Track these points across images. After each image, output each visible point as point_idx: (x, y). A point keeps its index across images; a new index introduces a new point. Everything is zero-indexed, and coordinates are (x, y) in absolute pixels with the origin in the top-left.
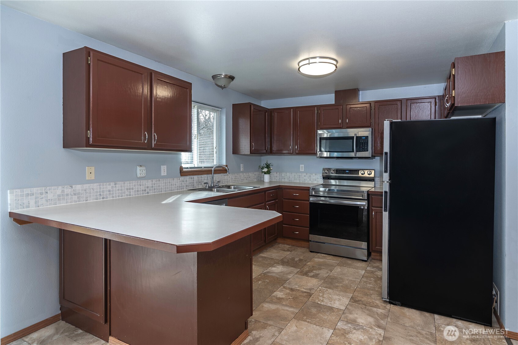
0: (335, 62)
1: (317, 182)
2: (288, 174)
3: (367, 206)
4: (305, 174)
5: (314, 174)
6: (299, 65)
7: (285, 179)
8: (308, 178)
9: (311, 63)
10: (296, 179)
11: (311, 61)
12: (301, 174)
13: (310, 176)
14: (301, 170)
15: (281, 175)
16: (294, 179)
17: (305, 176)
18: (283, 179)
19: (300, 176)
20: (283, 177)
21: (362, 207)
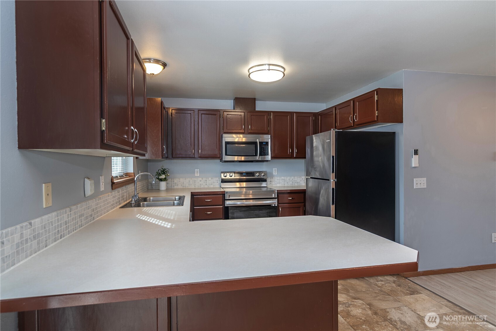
0: (283, 70)
1: (214, 186)
2: (181, 180)
3: (277, 203)
4: (200, 179)
5: (210, 179)
6: (249, 72)
7: (178, 185)
8: (204, 183)
9: (270, 70)
10: (191, 185)
11: (271, 67)
12: (196, 179)
13: (206, 181)
14: (196, 175)
15: (174, 181)
16: (189, 185)
17: (201, 181)
18: (176, 185)
19: (195, 181)
20: (176, 183)
21: (273, 205)
